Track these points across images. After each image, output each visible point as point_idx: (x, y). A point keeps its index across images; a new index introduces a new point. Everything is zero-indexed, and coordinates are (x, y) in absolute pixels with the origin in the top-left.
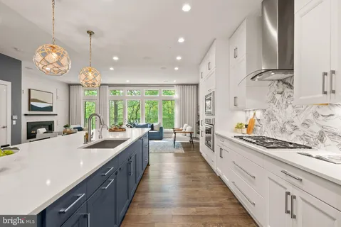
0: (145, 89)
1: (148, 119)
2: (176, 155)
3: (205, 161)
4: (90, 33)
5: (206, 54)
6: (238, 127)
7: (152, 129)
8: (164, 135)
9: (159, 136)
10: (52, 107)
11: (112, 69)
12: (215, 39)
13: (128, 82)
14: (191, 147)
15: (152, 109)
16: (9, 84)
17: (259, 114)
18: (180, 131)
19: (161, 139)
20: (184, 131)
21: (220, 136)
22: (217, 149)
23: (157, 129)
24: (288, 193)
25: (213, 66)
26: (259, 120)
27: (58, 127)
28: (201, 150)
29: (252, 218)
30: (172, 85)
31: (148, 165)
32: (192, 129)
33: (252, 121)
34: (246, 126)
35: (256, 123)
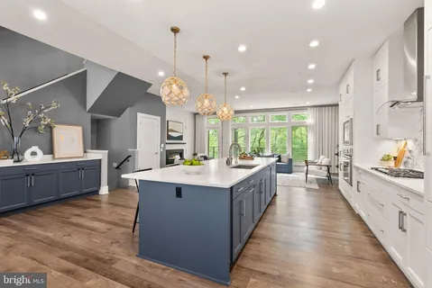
0: (271, 115)
1: (274, 149)
2: (308, 189)
3: (344, 199)
4: (225, 74)
5: (344, 75)
6: (383, 159)
7: (279, 161)
8: (294, 168)
9: (288, 168)
10: (182, 136)
11: (237, 97)
12: (354, 60)
13: (251, 107)
14: (329, 183)
15: (278, 137)
16: (159, 118)
17: (411, 145)
18: (314, 163)
19: (290, 173)
20: (319, 163)
21: (358, 168)
22: (354, 183)
23: (285, 161)
24: (401, 212)
25: (351, 89)
26: (410, 151)
27: (187, 155)
28: (340, 187)
29: (383, 248)
30: (304, 108)
31: (275, 195)
32: (330, 162)
33: (402, 153)
34: (395, 158)
35: (407, 154)
